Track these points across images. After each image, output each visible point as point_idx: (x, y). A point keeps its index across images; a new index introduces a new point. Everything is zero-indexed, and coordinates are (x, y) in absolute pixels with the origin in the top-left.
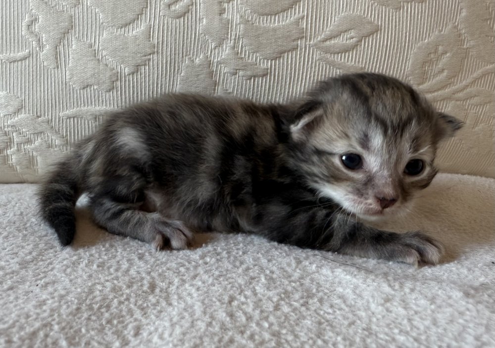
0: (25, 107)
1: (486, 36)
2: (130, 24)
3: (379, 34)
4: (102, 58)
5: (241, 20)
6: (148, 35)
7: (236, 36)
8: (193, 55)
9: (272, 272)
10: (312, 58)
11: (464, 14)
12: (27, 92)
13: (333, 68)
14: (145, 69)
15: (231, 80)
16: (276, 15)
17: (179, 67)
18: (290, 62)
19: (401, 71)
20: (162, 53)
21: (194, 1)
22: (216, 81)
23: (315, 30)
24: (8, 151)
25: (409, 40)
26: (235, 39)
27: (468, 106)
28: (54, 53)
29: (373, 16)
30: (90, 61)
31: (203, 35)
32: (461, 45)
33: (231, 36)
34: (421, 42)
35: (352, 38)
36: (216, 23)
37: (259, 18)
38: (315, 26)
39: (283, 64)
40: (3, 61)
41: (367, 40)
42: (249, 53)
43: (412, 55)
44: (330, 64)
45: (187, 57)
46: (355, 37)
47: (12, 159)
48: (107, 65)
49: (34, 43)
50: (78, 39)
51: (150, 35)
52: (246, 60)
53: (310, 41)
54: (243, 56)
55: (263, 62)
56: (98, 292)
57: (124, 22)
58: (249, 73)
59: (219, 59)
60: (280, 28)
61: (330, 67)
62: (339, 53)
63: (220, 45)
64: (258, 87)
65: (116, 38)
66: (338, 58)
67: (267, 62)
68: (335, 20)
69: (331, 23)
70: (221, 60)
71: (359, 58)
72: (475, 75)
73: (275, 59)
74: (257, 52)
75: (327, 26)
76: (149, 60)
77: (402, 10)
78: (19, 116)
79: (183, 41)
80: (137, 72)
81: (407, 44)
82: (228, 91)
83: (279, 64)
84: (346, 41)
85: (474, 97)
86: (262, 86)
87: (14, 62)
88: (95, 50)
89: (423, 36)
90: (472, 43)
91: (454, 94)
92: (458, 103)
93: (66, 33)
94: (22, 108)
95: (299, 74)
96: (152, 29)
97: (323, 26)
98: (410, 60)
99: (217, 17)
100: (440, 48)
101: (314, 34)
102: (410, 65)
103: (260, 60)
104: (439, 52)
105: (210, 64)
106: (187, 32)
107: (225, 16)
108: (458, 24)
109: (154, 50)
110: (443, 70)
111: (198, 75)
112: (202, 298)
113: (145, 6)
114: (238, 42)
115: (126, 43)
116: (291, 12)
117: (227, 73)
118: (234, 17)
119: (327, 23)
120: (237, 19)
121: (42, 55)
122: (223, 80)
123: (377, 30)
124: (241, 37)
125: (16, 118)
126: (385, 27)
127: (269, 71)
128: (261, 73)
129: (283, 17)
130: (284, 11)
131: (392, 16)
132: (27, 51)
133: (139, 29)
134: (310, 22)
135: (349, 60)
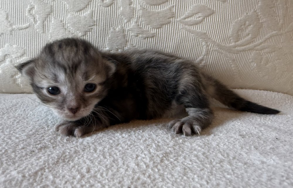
0: (26, 53)
1: (272, 16)
2: (82, 10)
3: (214, 15)
4: (67, 28)
5: (141, 8)
6: (92, 15)
7: (138, 16)
8: (115, 26)
9: (159, 142)
10: (178, 28)
11: (259, 5)
12: (28, 46)
13: (189, 33)
14: (89, 34)
15: (135, 39)
16: (159, 5)
17: (107, 32)
18: (166, 30)
19: (226, 34)
20: (99, 25)
22: (127, 40)
23: (180, 13)
24: (16, 76)
25: (230, 18)
26: (137, 18)
27: (263, 53)
28: (42, 25)
29: (211, 6)
30: (61, 29)
31: (120, 16)
32: (258, 21)
33: (135, 16)
34: (237, 19)
35: (200, 17)
36: (128, 9)
37: (150, 7)
38: (180, 11)
39: (163, 31)
40: (16, 29)
41: (208, 18)
42: (145, 25)
43: (232, 26)
44: (188, 31)
45: (112, 27)
46: (202, 17)
47: (18, 81)
48: (70, 31)
49: (32, 20)
50: (55, 18)
51: (93, 15)
52: (143, 29)
53: (177, 19)
54: (142, 27)
55: (152, 30)
56: (68, 153)
57: (79, 9)
58: (145, 36)
59: (129, 28)
60: (161, 12)
61: (188, 32)
62: (193, 25)
63: (129, 21)
64: (149, 43)
65: (75, 17)
66: (192, 28)
67: (154, 30)
68: (190, 7)
69: (188, 10)
70: (130, 29)
71: (203, 28)
72: (266, 37)
73: (159, 28)
74: (149, 24)
75: (186, 11)
76: (92, 29)
77: (226, 3)
78: (23, 58)
79: (110, 19)
80: (86, 35)
81: (229, 21)
82: (134, 45)
83: (160, 31)
84: (196, 19)
85: (266, 49)
86: (151, 43)
87: (21, 29)
88: (64, 24)
89: (238, 16)
90: (264, 20)
91: (255, 47)
92: (257, 52)
93: (49, 14)
94: (25, 54)
95: (171, 36)
96: (94, 13)
97: (184, 11)
98: (231, 29)
99: (128, 6)
100: (247, 22)
101: (179, 15)
102: (231, 31)
103: (150, 29)
104: (246, 25)
105: (124, 31)
106: (112, 14)
107: (132, 6)
108: (257, 9)
109: (94, 24)
110: (249, 34)
111: (118, 37)
112: (122, 156)
113: (90, 1)
114: (139, 19)
115: (80, 20)
116: (167, 3)
117: (133, 35)
118: (137, 6)
119: (186, 9)
120: (138, 7)
121: (36, 26)
122: (131, 39)
123: (213, 13)
124: (140, 17)
125: (21, 59)
126: (217, 11)
127: (155, 35)
128: (151, 36)
129: (163, 6)
130: (163, 3)
131: (221, 6)
132: (28, 24)
133: (87, 13)
134: (177, 9)
135: (198, 29)
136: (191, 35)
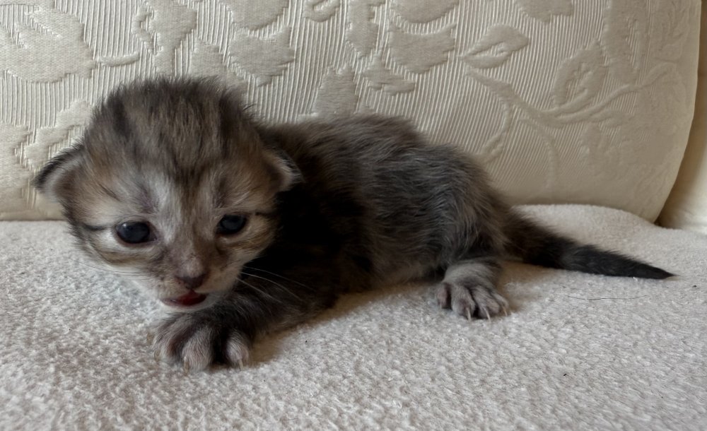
1: (624, 53)
2: (266, 26)
3: (528, 49)
4: (230, 65)
5: (391, 27)
6: (287, 39)
7: (384, 45)
8: (336, 65)
10: (461, 73)
11: (605, 31)
13: (481, 85)
14: (279, 80)
15: (375, 95)
16: (427, 22)
17: (318, 78)
18: (438, 77)
20: (301, 61)
21: (341, 2)
22: (358, 97)
23: (466, 42)
25: (556, 56)
26: (383, 49)
28: (170, 56)
29: (523, 29)
30: (215, 68)
31: (348, 42)
32: (602, 63)
33: (379, 45)
34: (566, 59)
35: (502, 51)
36: (364, 29)
37: (410, 26)
38: (466, 37)
39: (431, 77)
40: (102, 64)
41: (517, 54)
42: (396, 65)
43: (557, 73)
44: (478, 80)
45: (329, 67)
46: (505, 51)
48: (235, 74)
49: (145, 43)
50: (202, 41)
51: (289, 39)
52: (392, 73)
53: (460, 54)
54: (390, 68)
55: (411, 76)
57: (259, 24)
58: (394, 88)
59: (364, 71)
60: (430, 38)
61: (478, 83)
62: (488, 68)
63: (366, 54)
64: (402, 104)
65: (249, 41)
66: (486, 74)
67: (415, 76)
68: (486, 30)
69: (482, 34)
71: (507, 74)
72: (611, 95)
73: (423, 73)
74: (404, 64)
75: (479, 37)
76: (286, 69)
79: (326, 48)
80: (270, 83)
81: (553, 61)
82: (371, 108)
83: (426, 79)
84: (496, 55)
85: (608, 118)
86: (406, 103)
87: (117, 65)
88: (222, 55)
89: (568, 51)
90: (611, 61)
91: (591, 115)
92: (594, 124)
93: (187, 32)
96: (292, 33)
97: (474, 37)
98: (556, 77)
99: (366, 22)
101: (465, 46)
102: (555, 83)
103: (407, 73)
104: (582, 70)
105: (351, 75)
106: (331, 37)
107: (374, 21)
108: (600, 40)
109: (292, 58)
110: (584, 89)
111: (340, 89)
113: (286, 6)
114: (386, 52)
115: (261, 49)
116: (443, 20)
117: (371, 87)
118: (383, 23)
119: (479, 34)
120: (386, 26)
121: (153, 59)
122: (366, 95)
123: (527, 43)
124: (389, 46)
126: (534, 40)
127: (416, 85)
128: (408, 88)
129: (434, 25)
130: (436, 19)
131: (542, 29)
132: (135, 53)
133: (276, 33)
134: (461, 31)
135: (497, 75)
136: (484, 90)
